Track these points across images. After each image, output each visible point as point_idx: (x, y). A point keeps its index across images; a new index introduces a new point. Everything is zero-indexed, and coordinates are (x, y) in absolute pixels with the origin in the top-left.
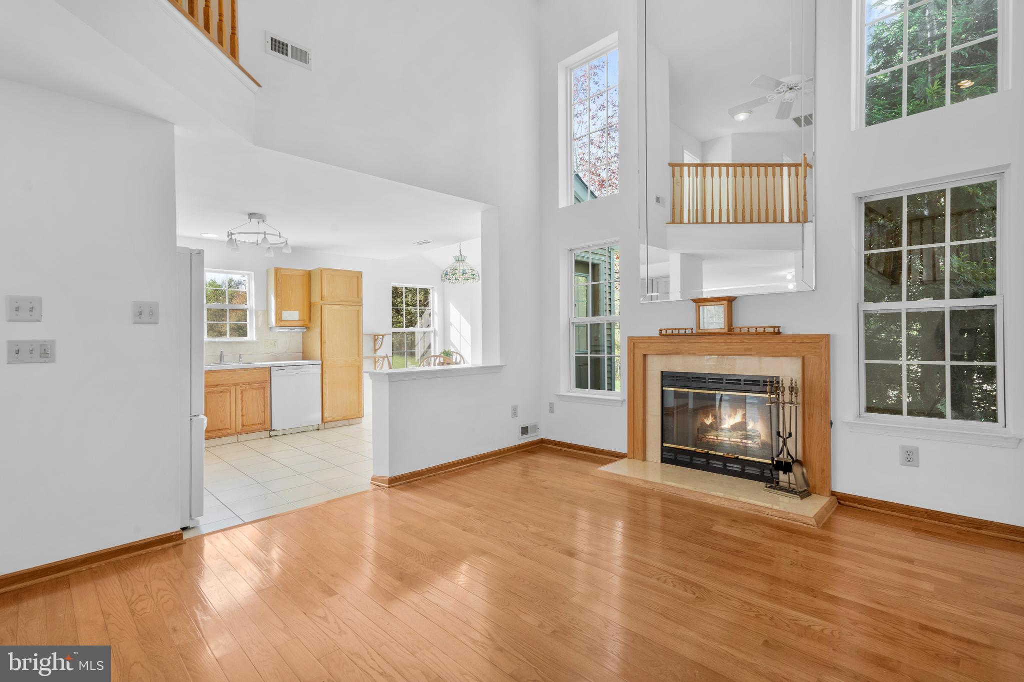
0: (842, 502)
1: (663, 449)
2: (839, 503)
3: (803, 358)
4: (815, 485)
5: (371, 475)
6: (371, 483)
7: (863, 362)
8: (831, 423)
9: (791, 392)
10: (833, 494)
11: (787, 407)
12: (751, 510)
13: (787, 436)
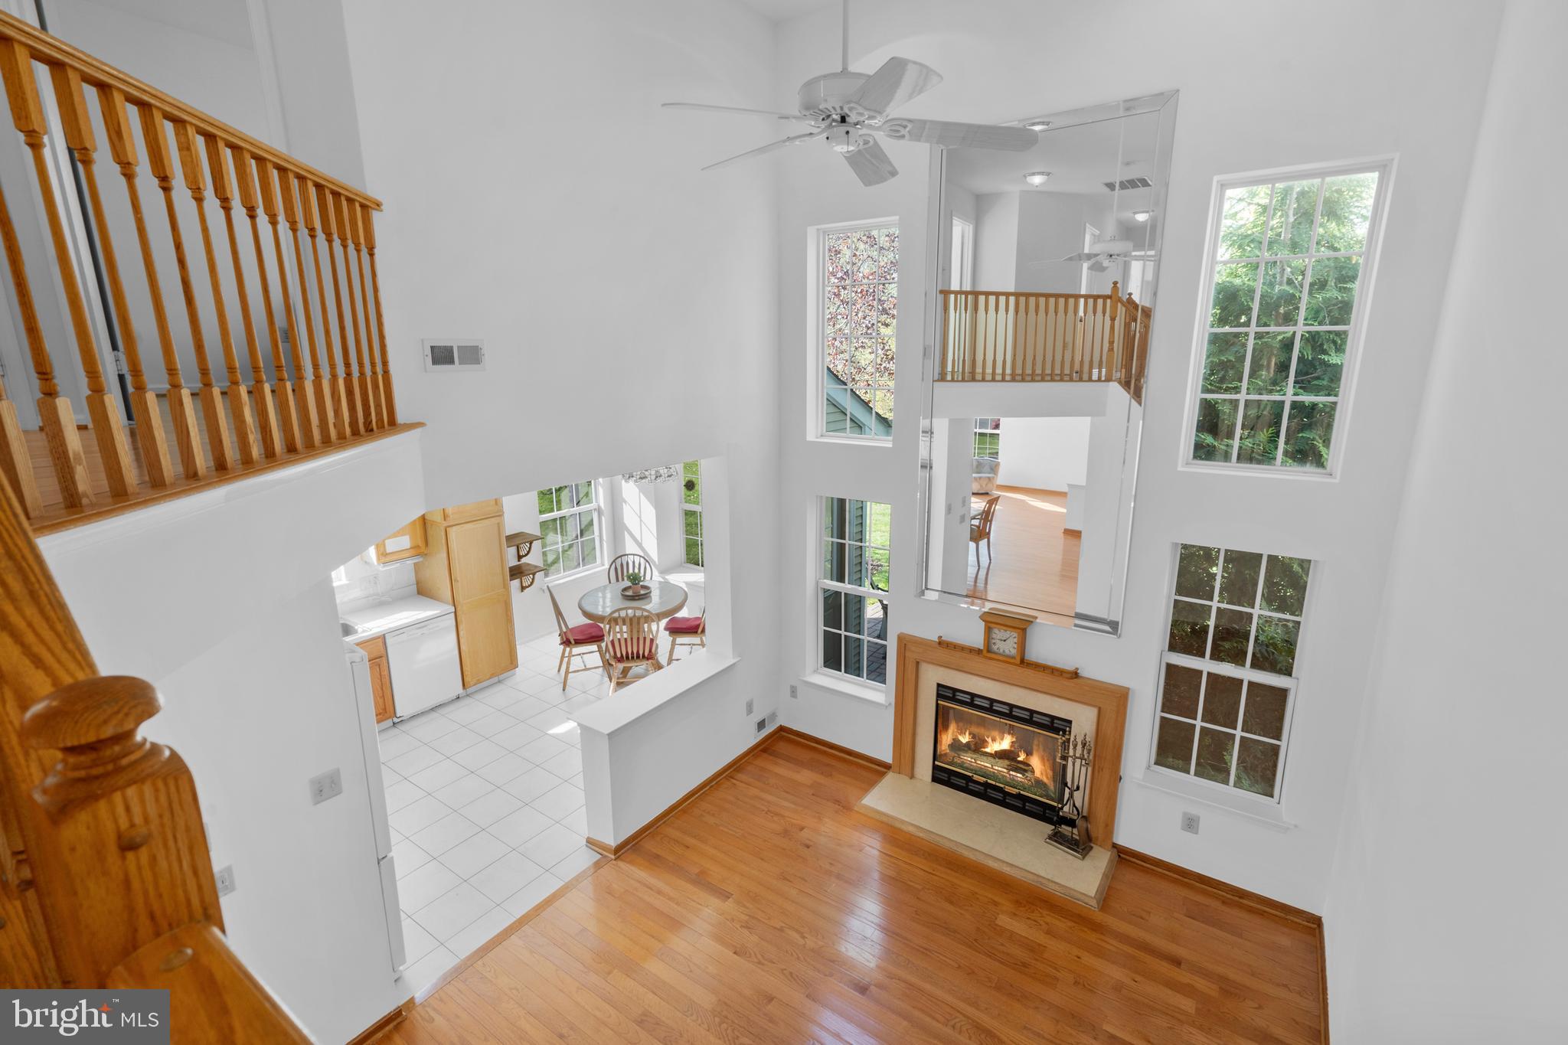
0: (1121, 855)
1: (935, 768)
2: (1119, 856)
3: (1100, 710)
4: (1098, 837)
5: (586, 833)
6: (587, 846)
7: (1159, 714)
8: (1121, 778)
9: (1083, 747)
10: (1115, 846)
11: (1078, 761)
12: (1033, 881)
13: (1075, 788)
